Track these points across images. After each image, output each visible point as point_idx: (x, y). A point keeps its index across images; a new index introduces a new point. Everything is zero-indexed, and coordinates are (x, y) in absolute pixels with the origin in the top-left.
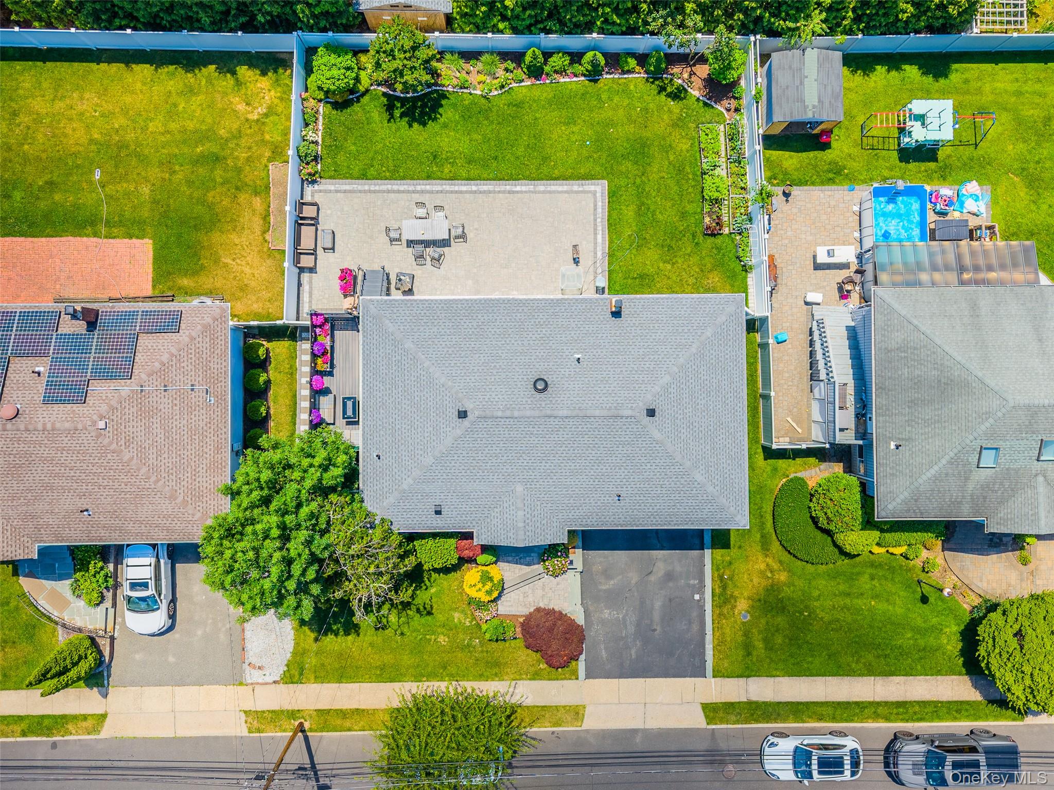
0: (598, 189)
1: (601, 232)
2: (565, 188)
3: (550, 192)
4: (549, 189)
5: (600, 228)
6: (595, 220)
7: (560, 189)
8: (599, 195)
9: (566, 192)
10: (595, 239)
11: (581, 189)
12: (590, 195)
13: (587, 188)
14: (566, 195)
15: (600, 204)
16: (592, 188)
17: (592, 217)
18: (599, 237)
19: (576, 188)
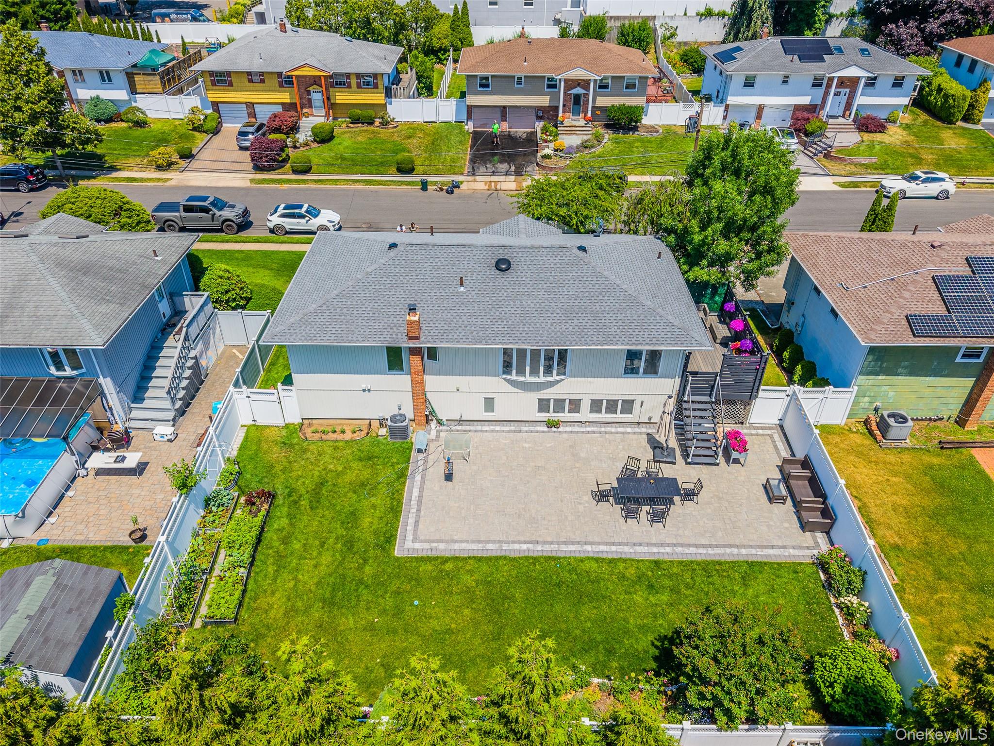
1: (413, 498)
2: (456, 546)
3: (479, 542)
4: (480, 545)
5: (414, 502)
6: (419, 511)
7: (464, 546)
8: (410, 537)
10: (421, 492)
12: (422, 538)
13: (426, 546)
14: (455, 538)
15: (410, 528)
16: (417, 546)
17: (422, 513)
18: (416, 493)
19: (442, 546)
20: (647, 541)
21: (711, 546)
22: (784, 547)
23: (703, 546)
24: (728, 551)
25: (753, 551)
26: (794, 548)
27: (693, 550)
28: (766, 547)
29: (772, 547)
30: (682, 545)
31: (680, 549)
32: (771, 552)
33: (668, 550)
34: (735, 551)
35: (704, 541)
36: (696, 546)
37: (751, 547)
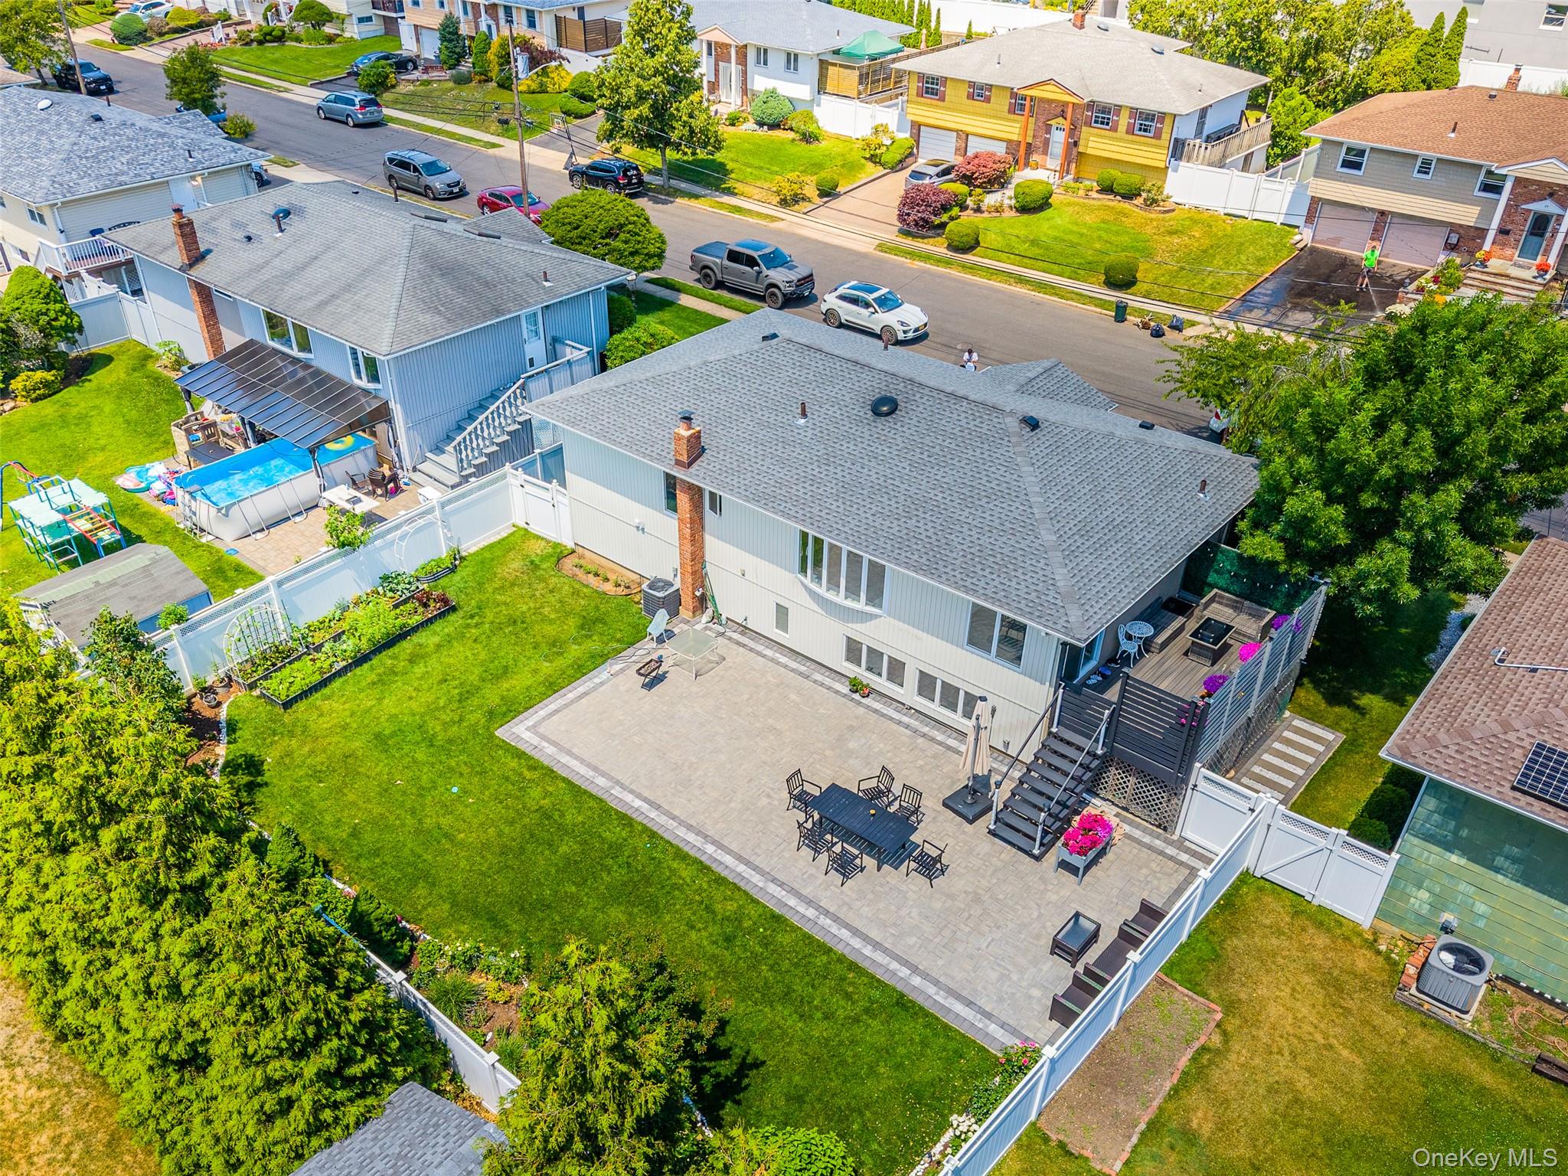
0: (520, 732)
1: (586, 685)
2: (565, 759)
3: (595, 769)
4: (591, 773)
5: (581, 689)
6: (575, 700)
9: (569, 753)
11: (545, 744)
12: (542, 730)
13: (534, 741)
14: (575, 751)
15: (543, 714)
16: (527, 735)
17: (573, 705)
20: (796, 886)
21: (877, 945)
22: (988, 1016)
23: (866, 939)
24: (894, 965)
25: (931, 990)
26: (1003, 1025)
27: (844, 934)
28: (959, 997)
29: (969, 1004)
30: (836, 919)
31: (828, 921)
32: (958, 1007)
33: (811, 913)
34: (904, 972)
35: (875, 934)
36: (855, 932)
37: (936, 983)
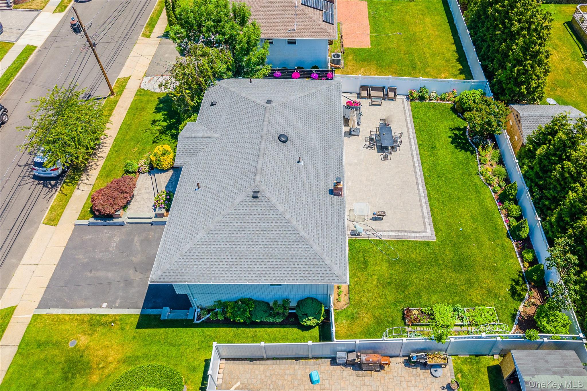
0: (429, 234)
1: (397, 235)
2: (426, 214)
3: (421, 205)
4: (423, 204)
5: (400, 234)
6: (405, 231)
7: (425, 211)
8: (424, 234)
9: (423, 215)
10: (392, 231)
11: (427, 223)
12: (423, 229)
13: (428, 227)
14: (421, 214)
15: (418, 235)
16: (429, 230)
17: (407, 230)
18: (393, 234)
19: (427, 220)
21: (408, 127)
31: (411, 136)
33: (412, 140)
36: (409, 132)
